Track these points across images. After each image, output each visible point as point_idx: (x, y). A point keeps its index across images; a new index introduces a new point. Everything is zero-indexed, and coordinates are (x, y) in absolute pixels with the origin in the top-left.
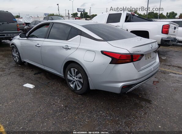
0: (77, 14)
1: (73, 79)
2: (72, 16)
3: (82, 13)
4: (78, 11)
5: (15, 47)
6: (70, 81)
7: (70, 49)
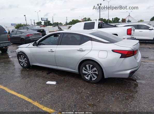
0: (41, 22)
1: (88, 72)
2: (37, 24)
3: (46, 21)
4: (42, 20)
5: (23, 54)
6: (85, 74)
7: (85, 51)
